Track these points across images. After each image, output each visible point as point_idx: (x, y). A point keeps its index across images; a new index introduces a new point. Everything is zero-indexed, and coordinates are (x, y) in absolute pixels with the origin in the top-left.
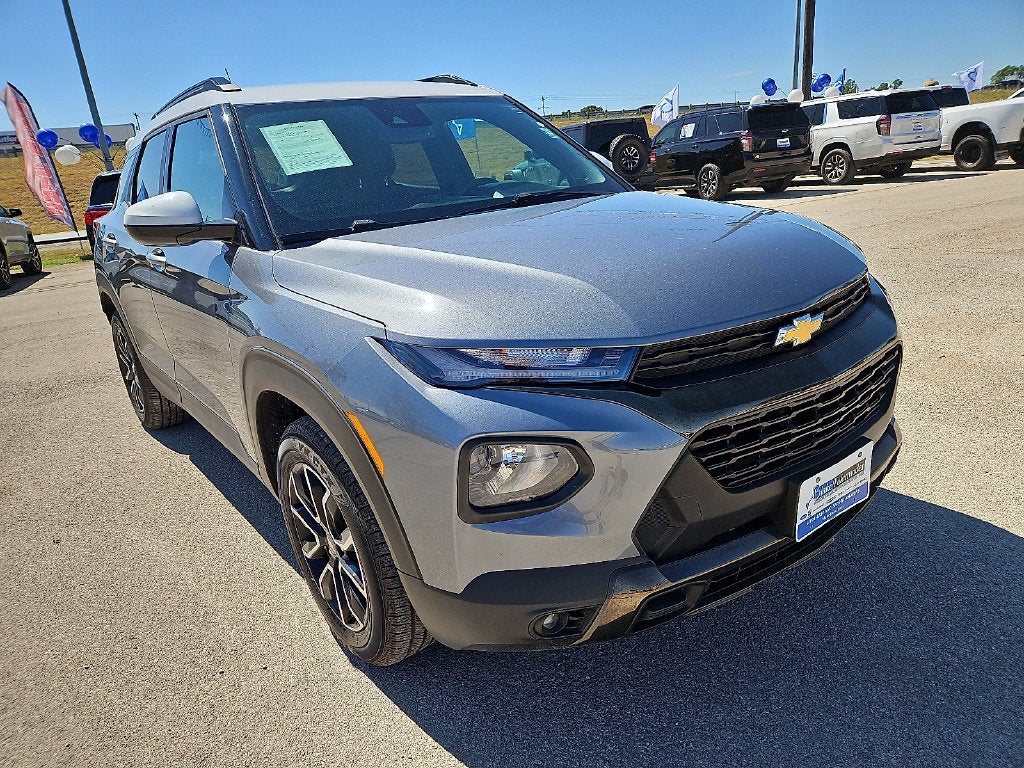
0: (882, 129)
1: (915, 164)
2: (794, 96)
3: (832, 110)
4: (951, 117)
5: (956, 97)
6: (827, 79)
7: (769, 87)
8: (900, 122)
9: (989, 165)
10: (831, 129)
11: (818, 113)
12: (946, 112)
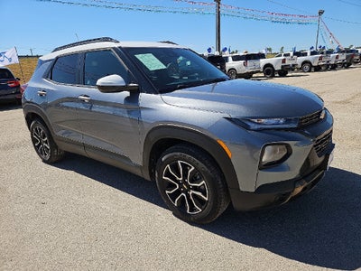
0: (245, 65)
1: (254, 75)
2: (217, 53)
3: (230, 59)
4: (263, 62)
5: (261, 56)
6: (226, 49)
7: (209, 50)
8: (250, 63)
9: (273, 76)
10: (230, 64)
11: (226, 59)
12: (261, 60)
